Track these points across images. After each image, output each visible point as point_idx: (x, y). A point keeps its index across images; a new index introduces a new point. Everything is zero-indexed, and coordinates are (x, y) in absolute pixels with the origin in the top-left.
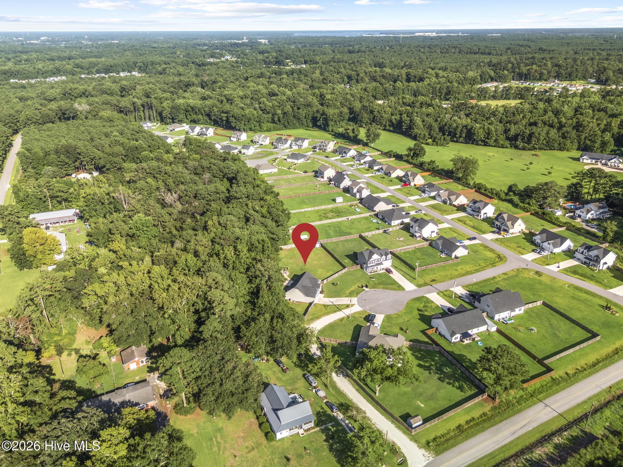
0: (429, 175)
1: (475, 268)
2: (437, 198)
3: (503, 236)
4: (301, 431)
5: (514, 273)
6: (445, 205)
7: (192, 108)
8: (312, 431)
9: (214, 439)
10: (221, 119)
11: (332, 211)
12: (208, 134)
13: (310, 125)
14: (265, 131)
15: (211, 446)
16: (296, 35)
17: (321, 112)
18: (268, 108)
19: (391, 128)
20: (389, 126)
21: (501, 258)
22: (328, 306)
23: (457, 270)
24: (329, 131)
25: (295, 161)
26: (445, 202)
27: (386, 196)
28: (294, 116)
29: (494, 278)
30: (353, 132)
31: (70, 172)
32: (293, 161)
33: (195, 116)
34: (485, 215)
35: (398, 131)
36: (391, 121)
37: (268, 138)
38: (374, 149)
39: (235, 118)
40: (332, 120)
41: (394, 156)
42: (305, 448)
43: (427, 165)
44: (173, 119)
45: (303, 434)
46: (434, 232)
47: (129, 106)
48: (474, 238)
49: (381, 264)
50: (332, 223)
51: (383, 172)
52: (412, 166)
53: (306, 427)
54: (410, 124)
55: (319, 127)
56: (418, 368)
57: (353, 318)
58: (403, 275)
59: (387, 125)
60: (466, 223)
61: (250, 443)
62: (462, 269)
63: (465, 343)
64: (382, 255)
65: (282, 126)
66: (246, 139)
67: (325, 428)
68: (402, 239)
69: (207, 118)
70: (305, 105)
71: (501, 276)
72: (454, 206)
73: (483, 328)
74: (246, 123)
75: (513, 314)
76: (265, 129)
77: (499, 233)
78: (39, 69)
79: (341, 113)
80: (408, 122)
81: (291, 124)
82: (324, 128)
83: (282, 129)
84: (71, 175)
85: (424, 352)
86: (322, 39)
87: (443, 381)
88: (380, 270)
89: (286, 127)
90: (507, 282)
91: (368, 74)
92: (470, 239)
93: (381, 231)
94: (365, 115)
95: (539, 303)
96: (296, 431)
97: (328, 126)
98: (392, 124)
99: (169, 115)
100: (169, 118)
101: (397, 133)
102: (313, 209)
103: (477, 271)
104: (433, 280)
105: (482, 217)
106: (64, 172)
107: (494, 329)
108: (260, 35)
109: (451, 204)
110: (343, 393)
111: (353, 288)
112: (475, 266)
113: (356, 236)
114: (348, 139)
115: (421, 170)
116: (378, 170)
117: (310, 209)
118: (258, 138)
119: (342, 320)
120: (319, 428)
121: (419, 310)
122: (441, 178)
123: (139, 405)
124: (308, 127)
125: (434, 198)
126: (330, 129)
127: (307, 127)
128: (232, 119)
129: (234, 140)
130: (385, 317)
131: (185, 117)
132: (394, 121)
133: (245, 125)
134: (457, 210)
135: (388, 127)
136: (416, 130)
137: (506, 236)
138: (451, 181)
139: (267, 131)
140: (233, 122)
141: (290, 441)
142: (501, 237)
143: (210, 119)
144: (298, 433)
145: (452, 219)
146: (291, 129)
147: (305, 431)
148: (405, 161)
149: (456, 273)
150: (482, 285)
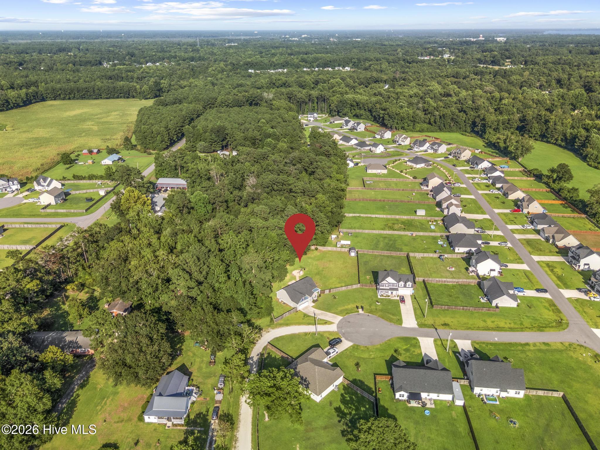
0: (561, 204)
1: (512, 325)
2: (541, 233)
3: (590, 298)
4: (169, 424)
5: (560, 346)
6: (545, 243)
7: (357, 103)
8: (179, 428)
9: (105, 399)
10: (379, 116)
11: (403, 223)
12: (358, 129)
13: (469, 129)
14: (417, 131)
15: (99, 403)
16: (546, 33)
17: (482, 117)
18: (430, 109)
19: (563, 144)
20: (562, 140)
21: (560, 324)
22: (309, 316)
23: (485, 321)
24: (484, 138)
25: (414, 165)
26: (547, 240)
27: (482, 218)
28: (452, 119)
29: (527, 344)
30: (505, 143)
31: (217, 149)
32: (412, 164)
33: (358, 111)
34: (586, 267)
35: (570, 147)
36: (565, 135)
37: (409, 139)
38: (520, 164)
39: (389, 116)
40: (490, 127)
41: (535, 176)
42: (159, 440)
43: (566, 192)
44: (338, 112)
45: (168, 427)
46: (494, 270)
47: (304, 97)
48: (545, 291)
49: (397, 290)
50: (392, 235)
51: (503, 191)
52: (548, 189)
53: (176, 422)
54: (584, 141)
55: (477, 133)
56: (334, 410)
57: (319, 336)
58: (415, 310)
59: (560, 139)
60: (555, 270)
61: (124, 415)
62: (493, 322)
63: (409, 405)
64: (400, 281)
65: (438, 128)
66: (390, 137)
67: (192, 430)
68: (453, 269)
69: (368, 113)
70: (472, 109)
71: (538, 344)
72: (557, 246)
73: (448, 397)
74: (399, 122)
75: (504, 394)
76: (418, 129)
77: (586, 293)
78: (273, 62)
79: (509, 120)
80: (584, 139)
81: (447, 126)
82: (480, 134)
83: (436, 132)
84: (217, 151)
85: (357, 397)
86: (570, 38)
87: (344, 435)
88: (394, 296)
89: (441, 130)
90: (539, 354)
91: (583, 79)
92: (538, 290)
93: (436, 255)
94: (537, 125)
95: (559, 395)
96: (164, 421)
97: (485, 133)
98: (565, 138)
99: (335, 109)
100: (335, 111)
101: (569, 150)
102: (385, 216)
103: (511, 329)
104: (445, 325)
105: (582, 268)
106: (213, 148)
107: (460, 403)
108: (502, 33)
109: (554, 244)
110: (239, 405)
111: (350, 306)
112: (515, 323)
113: (403, 254)
114: (498, 150)
115: (556, 196)
116: (499, 189)
117: (381, 216)
118: (398, 138)
119: (306, 334)
120: (186, 428)
121: (396, 351)
122: (573, 211)
123: (81, 348)
124: (466, 131)
125: (538, 232)
126: (486, 137)
127: (464, 132)
128: (386, 117)
129: (378, 137)
130: (352, 346)
131: (349, 111)
132: (568, 135)
133: (397, 123)
134: (557, 252)
135: (559, 142)
136: (589, 149)
137: (593, 299)
138: (584, 216)
139: (419, 131)
140: (386, 120)
141: (154, 428)
142: (587, 298)
143: (372, 115)
144: (166, 424)
145: (538, 262)
146: (446, 132)
147: (174, 425)
148: (544, 183)
149: (482, 324)
150: (501, 347)
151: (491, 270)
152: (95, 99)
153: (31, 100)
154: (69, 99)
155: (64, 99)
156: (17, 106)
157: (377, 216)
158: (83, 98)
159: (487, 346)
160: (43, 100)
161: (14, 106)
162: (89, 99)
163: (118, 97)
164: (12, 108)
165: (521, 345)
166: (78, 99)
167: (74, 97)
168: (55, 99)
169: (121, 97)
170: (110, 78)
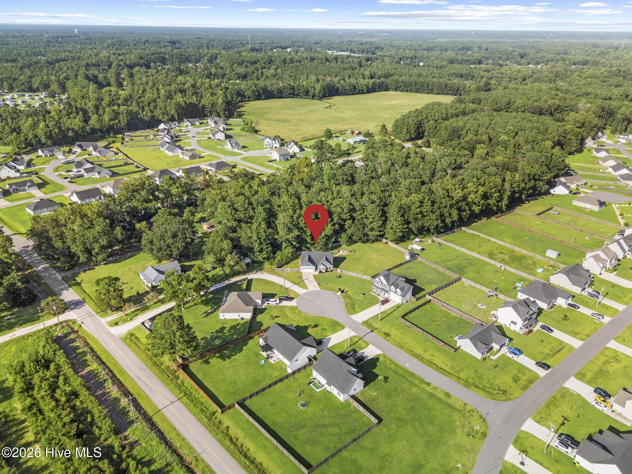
1: (446, 367)
23: (426, 351)
48: (546, 368)
49: (386, 291)
57: (285, 291)
62: (433, 355)
63: (261, 352)
71: (439, 391)
75: (329, 389)
92: (539, 364)
104: (386, 334)
113: (456, 276)
119: (281, 286)
121: (316, 325)
130: (293, 306)
141: (139, 282)
149: (419, 350)
150: (401, 372)
151: (512, 322)
152: (427, 93)
153: (375, 89)
154: (407, 91)
155: (402, 91)
156: (362, 92)
157: (496, 240)
158: (417, 91)
159: (390, 364)
160: (387, 89)
161: (359, 92)
162: (422, 93)
163: (446, 94)
164: (357, 94)
165: (422, 381)
166: (413, 92)
167: (411, 90)
168: (396, 90)
169: (449, 94)
170: (462, 76)
